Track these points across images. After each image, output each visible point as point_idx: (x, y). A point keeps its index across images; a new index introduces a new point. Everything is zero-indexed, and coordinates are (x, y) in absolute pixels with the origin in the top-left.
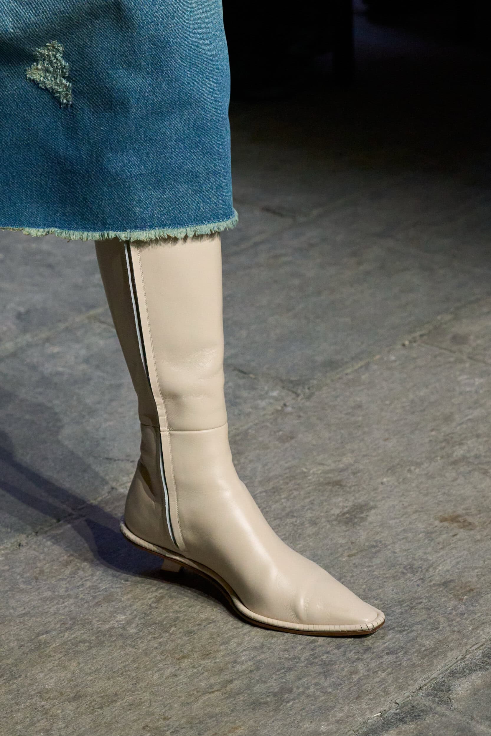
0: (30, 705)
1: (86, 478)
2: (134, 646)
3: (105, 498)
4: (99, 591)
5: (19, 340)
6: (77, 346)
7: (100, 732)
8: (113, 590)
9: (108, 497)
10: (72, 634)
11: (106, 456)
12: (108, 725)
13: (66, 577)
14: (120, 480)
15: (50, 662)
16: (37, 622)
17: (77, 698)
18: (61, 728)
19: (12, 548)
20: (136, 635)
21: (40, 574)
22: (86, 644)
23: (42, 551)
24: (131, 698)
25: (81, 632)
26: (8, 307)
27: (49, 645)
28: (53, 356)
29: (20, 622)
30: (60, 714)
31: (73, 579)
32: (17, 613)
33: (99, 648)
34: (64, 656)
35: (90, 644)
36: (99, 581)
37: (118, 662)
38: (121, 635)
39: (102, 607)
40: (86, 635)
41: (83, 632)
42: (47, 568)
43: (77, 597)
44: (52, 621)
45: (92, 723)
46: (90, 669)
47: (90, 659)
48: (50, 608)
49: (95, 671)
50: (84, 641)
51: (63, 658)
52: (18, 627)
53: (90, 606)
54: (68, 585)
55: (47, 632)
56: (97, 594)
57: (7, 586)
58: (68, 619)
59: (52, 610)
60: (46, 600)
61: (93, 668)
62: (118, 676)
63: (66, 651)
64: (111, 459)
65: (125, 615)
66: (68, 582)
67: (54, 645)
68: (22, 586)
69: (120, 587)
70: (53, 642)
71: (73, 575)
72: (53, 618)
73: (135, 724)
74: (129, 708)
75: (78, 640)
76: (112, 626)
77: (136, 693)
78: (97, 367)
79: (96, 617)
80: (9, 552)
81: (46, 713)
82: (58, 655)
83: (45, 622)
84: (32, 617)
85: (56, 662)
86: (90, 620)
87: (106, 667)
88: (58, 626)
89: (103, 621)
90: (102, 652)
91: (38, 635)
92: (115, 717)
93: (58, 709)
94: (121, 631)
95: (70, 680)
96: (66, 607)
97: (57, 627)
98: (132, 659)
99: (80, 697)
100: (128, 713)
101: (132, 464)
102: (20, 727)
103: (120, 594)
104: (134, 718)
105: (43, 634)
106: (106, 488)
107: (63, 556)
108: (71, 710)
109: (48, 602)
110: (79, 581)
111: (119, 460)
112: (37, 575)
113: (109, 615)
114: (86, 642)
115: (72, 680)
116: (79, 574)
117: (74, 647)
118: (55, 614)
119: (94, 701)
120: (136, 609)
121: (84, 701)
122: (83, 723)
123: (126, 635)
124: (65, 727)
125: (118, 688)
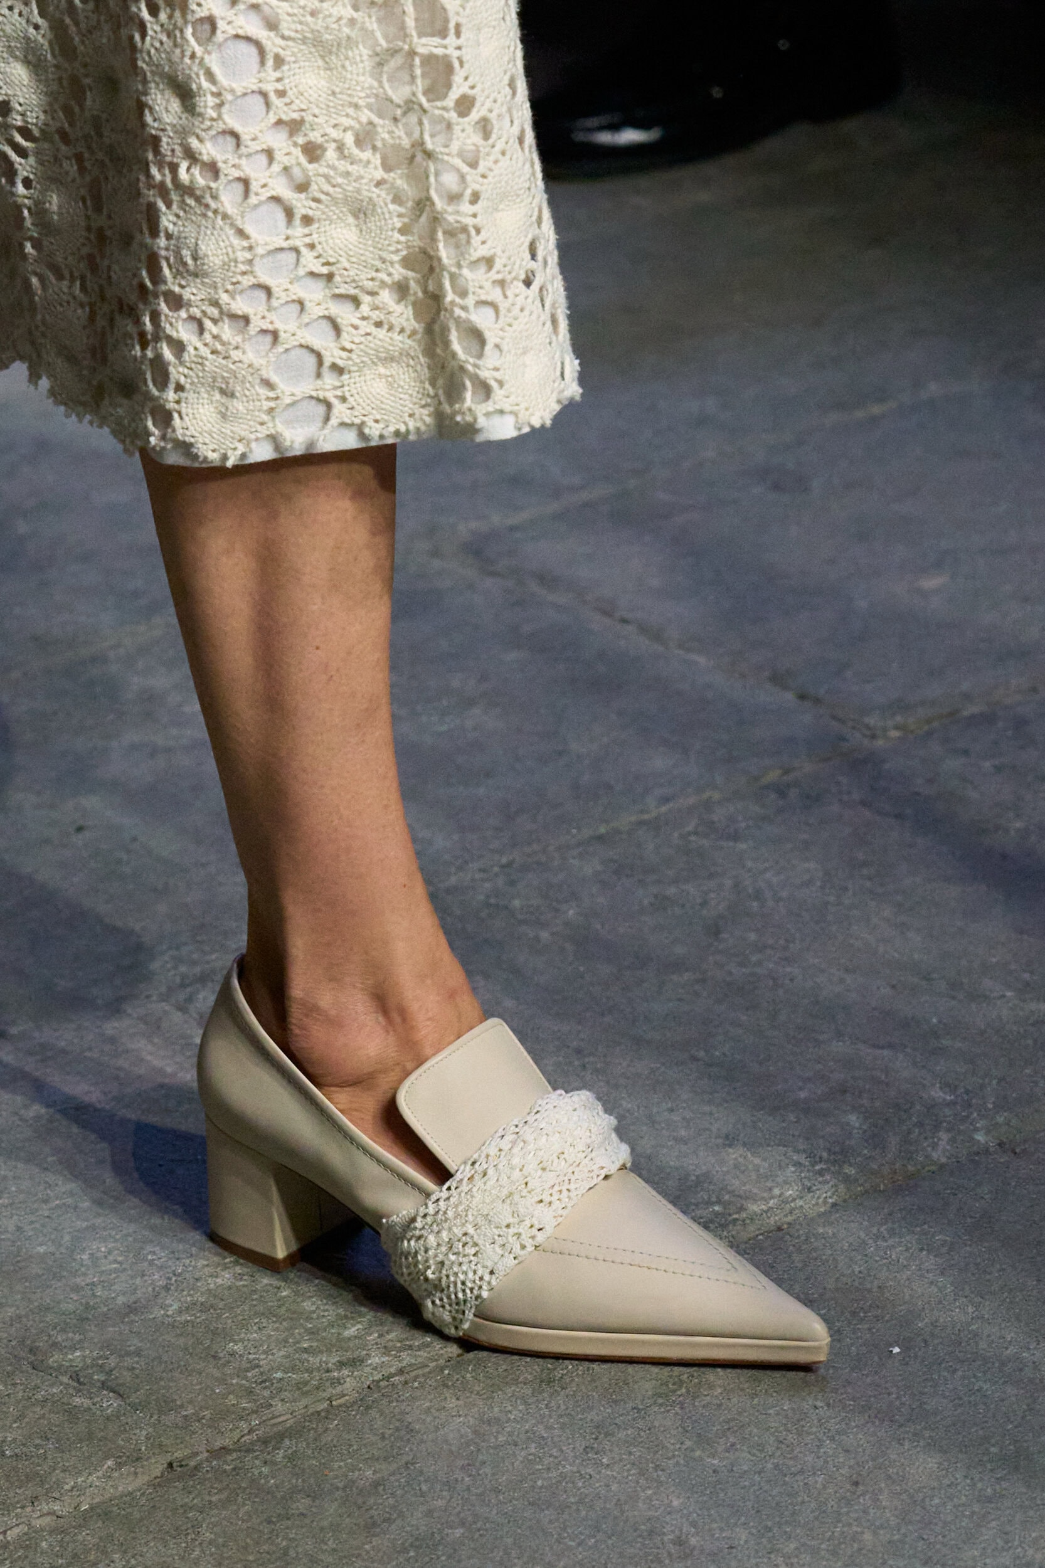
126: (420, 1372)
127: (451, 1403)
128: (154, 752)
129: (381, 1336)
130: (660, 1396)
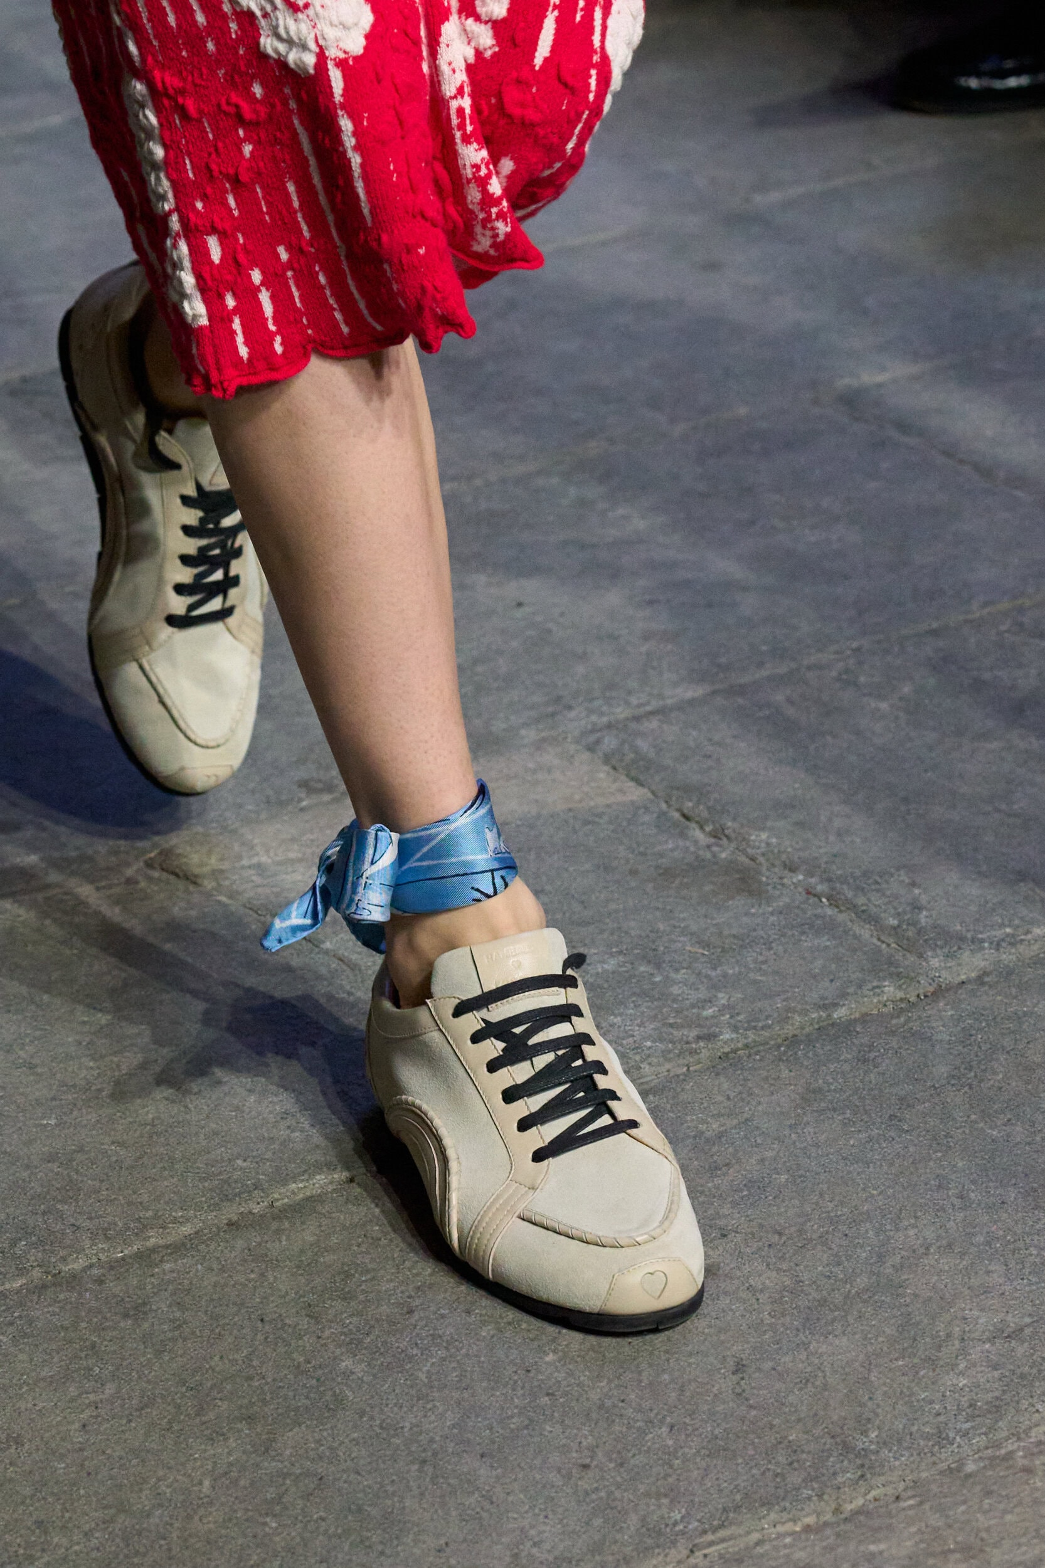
126: (761, 1048)
127: (785, 1073)
128: (583, 547)
129: (731, 1017)
130: (953, 1077)
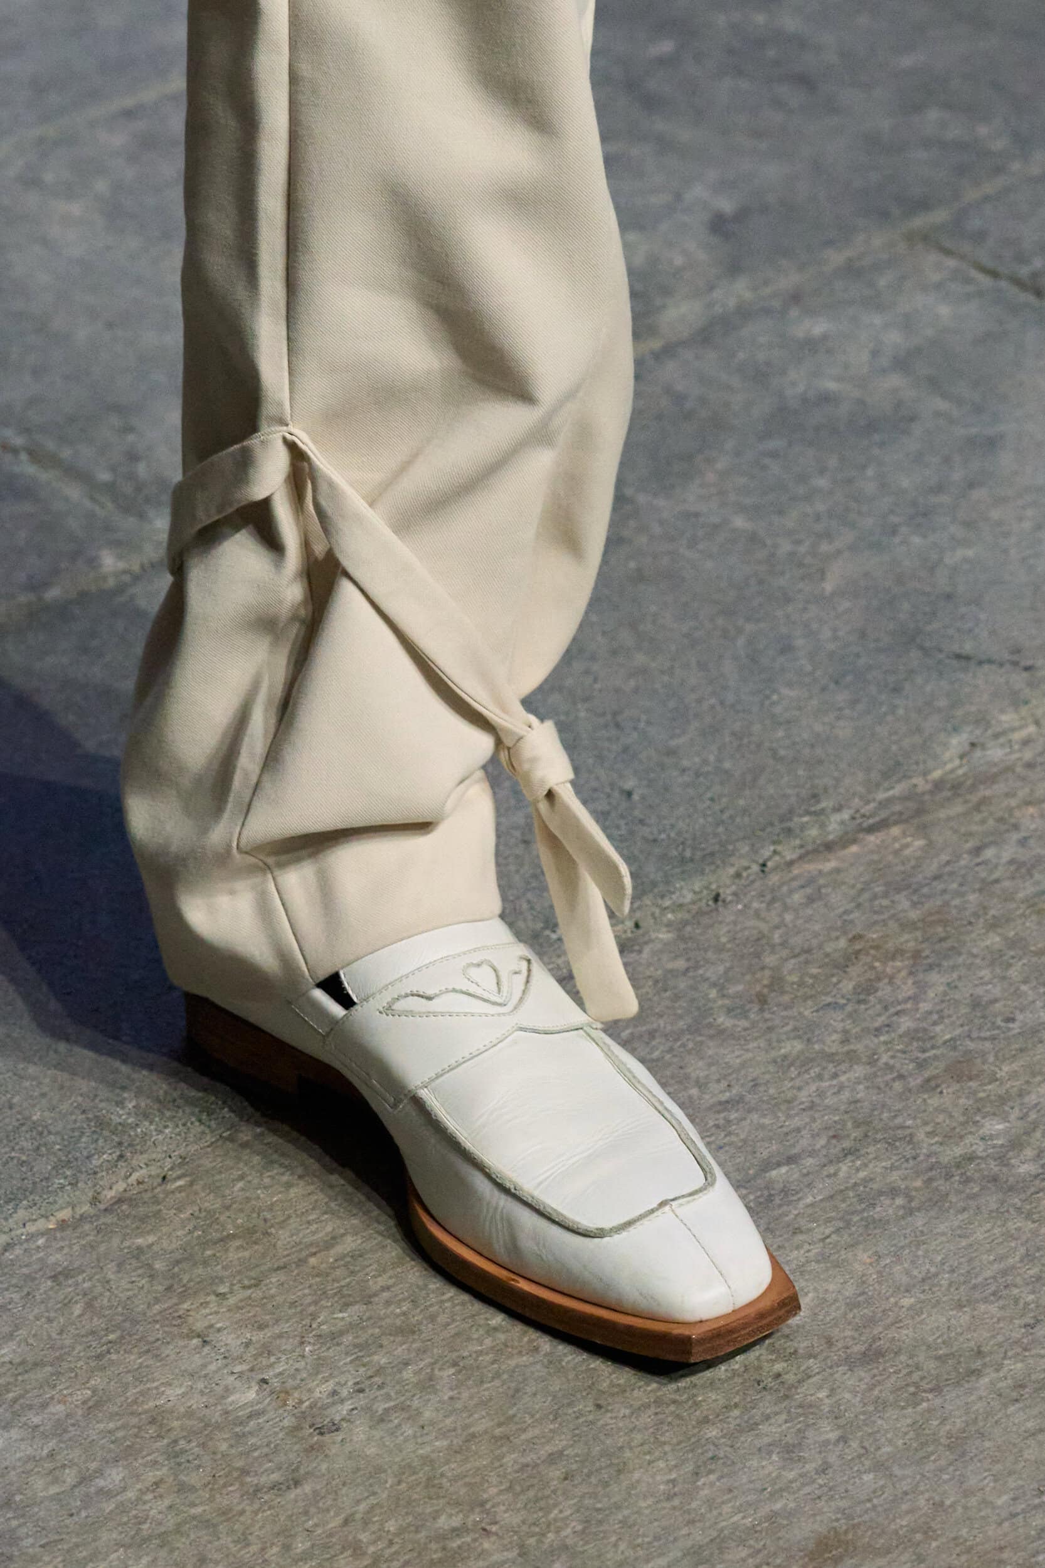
0: (743, 1369)
1: (901, 712)
2: (1029, 1216)
3: (952, 771)
4: (933, 1047)
5: (717, 294)
6: (878, 320)
7: (935, 1461)
8: (971, 1045)
9: (960, 772)
10: (858, 1170)
11: (956, 648)
12: (957, 1444)
13: (843, 1001)
14: (993, 722)
15: (798, 1248)
16: (762, 1127)
17: (872, 1356)
18: (827, 1443)
19: (695, 908)
20: (1037, 1182)
21: (770, 987)
22: (899, 1201)
23: (777, 920)
24: (1019, 1365)
25: (884, 1164)
26: (688, 197)
27: (795, 1198)
28: (811, 345)
29: (717, 1126)
30: (827, 1401)
31: (863, 1007)
32: (708, 1099)
33: (932, 1213)
34: (838, 1231)
35: (910, 1202)
36: (935, 1017)
37: (985, 1257)
38: (995, 1179)
39: (941, 1092)
40: (900, 1172)
41: (888, 1164)
42: (790, 973)
43: (872, 1062)
44: (805, 1128)
45: (912, 1434)
46: (907, 1273)
47: (909, 1245)
48: (800, 1089)
49: (923, 1280)
50: (893, 1192)
51: (834, 1237)
52: (713, 1138)
53: (910, 1091)
54: (848, 1025)
55: (791, 1160)
56: (927, 1055)
57: (681, 1017)
58: (849, 1125)
59: (803, 1096)
60: (789, 1067)
61: (915, 1273)
62: (985, 1300)
63: (841, 1219)
64: (968, 658)
65: (1005, 1119)
66: (850, 1015)
67: (809, 1200)
68: (723, 1020)
69: (993, 1038)
70: (806, 1190)
71: (862, 997)
72: (807, 1120)
73: (1031, 1442)
74: (1014, 1395)
75: (875, 1186)
76: (970, 1151)
77: (1033, 1352)
78: (934, 384)
79: (926, 1123)
80: (687, 916)
81: (786, 1397)
82: (822, 1229)
83: (785, 1130)
84: (749, 1111)
85: (816, 1250)
86: (908, 1132)
87: (953, 1271)
88: (822, 1141)
89: (945, 1136)
90: (942, 1228)
91: (767, 1166)
92: (976, 1418)
93: (820, 1388)
94: (994, 1167)
95: (852, 1305)
96: (841, 1088)
97: (818, 1146)
98: (1023, 1250)
99: (880, 1354)
100: (1011, 1409)
101: (1025, 675)
102: (714, 1433)
103: (991, 1059)
104: (1029, 1425)
105: (779, 1165)
106: (954, 741)
107: (837, 938)
108: (854, 1393)
109: (793, 1072)
110: (879, 1015)
111: (990, 661)
112: (766, 991)
113: (962, 1119)
114: (898, 1195)
115: (857, 1305)
116: (879, 994)
117: (863, 1206)
118: (812, 1106)
119: (918, 1367)
120: (1036, 1105)
121: (892, 1366)
122: (887, 1431)
123: (1007, 1181)
124: (838, 1441)
125: (986, 1335)
